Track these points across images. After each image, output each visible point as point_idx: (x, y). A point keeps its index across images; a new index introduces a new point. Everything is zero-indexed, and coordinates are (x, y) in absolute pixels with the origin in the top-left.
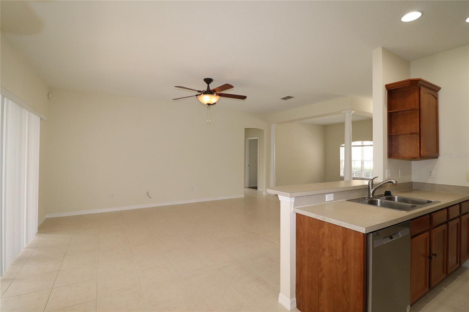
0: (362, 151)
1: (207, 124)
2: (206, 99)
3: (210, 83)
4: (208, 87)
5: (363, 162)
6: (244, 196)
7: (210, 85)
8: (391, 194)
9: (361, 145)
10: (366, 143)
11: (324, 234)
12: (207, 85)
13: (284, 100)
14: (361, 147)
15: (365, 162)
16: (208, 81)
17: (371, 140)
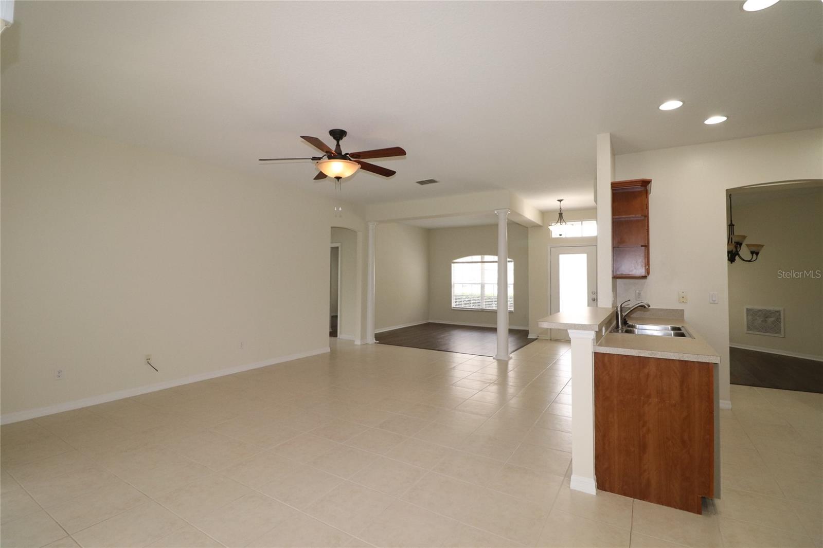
0: (483, 270)
1: (336, 216)
2: (336, 168)
3: (342, 139)
4: (338, 145)
5: (484, 286)
6: (329, 350)
7: (341, 142)
8: (628, 322)
9: (480, 260)
10: (488, 258)
11: (648, 375)
12: (335, 142)
13: (418, 185)
14: (480, 264)
15: (486, 287)
16: (338, 134)
17: (496, 254)
